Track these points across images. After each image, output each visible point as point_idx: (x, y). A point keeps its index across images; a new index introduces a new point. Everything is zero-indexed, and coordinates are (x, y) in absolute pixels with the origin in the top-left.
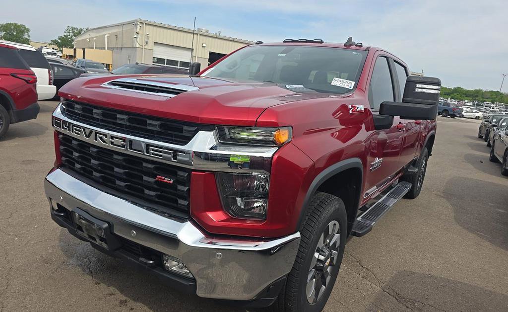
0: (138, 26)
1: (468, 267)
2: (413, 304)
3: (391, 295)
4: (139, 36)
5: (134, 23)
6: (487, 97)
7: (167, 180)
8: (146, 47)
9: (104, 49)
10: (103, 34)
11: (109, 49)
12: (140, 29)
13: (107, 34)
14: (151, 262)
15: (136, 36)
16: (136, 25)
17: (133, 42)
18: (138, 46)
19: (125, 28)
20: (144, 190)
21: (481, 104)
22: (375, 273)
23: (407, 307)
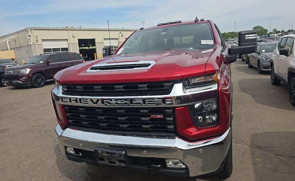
0: (29, 32)
1: (278, 123)
2: (268, 149)
3: (255, 148)
4: (31, 38)
5: (26, 30)
6: (228, 36)
7: (158, 116)
8: (37, 44)
9: (8, 49)
10: (5, 40)
11: (11, 49)
12: (31, 33)
13: (7, 40)
14: (159, 166)
15: (29, 38)
16: (28, 31)
17: (28, 42)
18: (32, 44)
19: (20, 34)
20: (142, 126)
21: (227, 40)
22: (240, 139)
23: (266, 151)
